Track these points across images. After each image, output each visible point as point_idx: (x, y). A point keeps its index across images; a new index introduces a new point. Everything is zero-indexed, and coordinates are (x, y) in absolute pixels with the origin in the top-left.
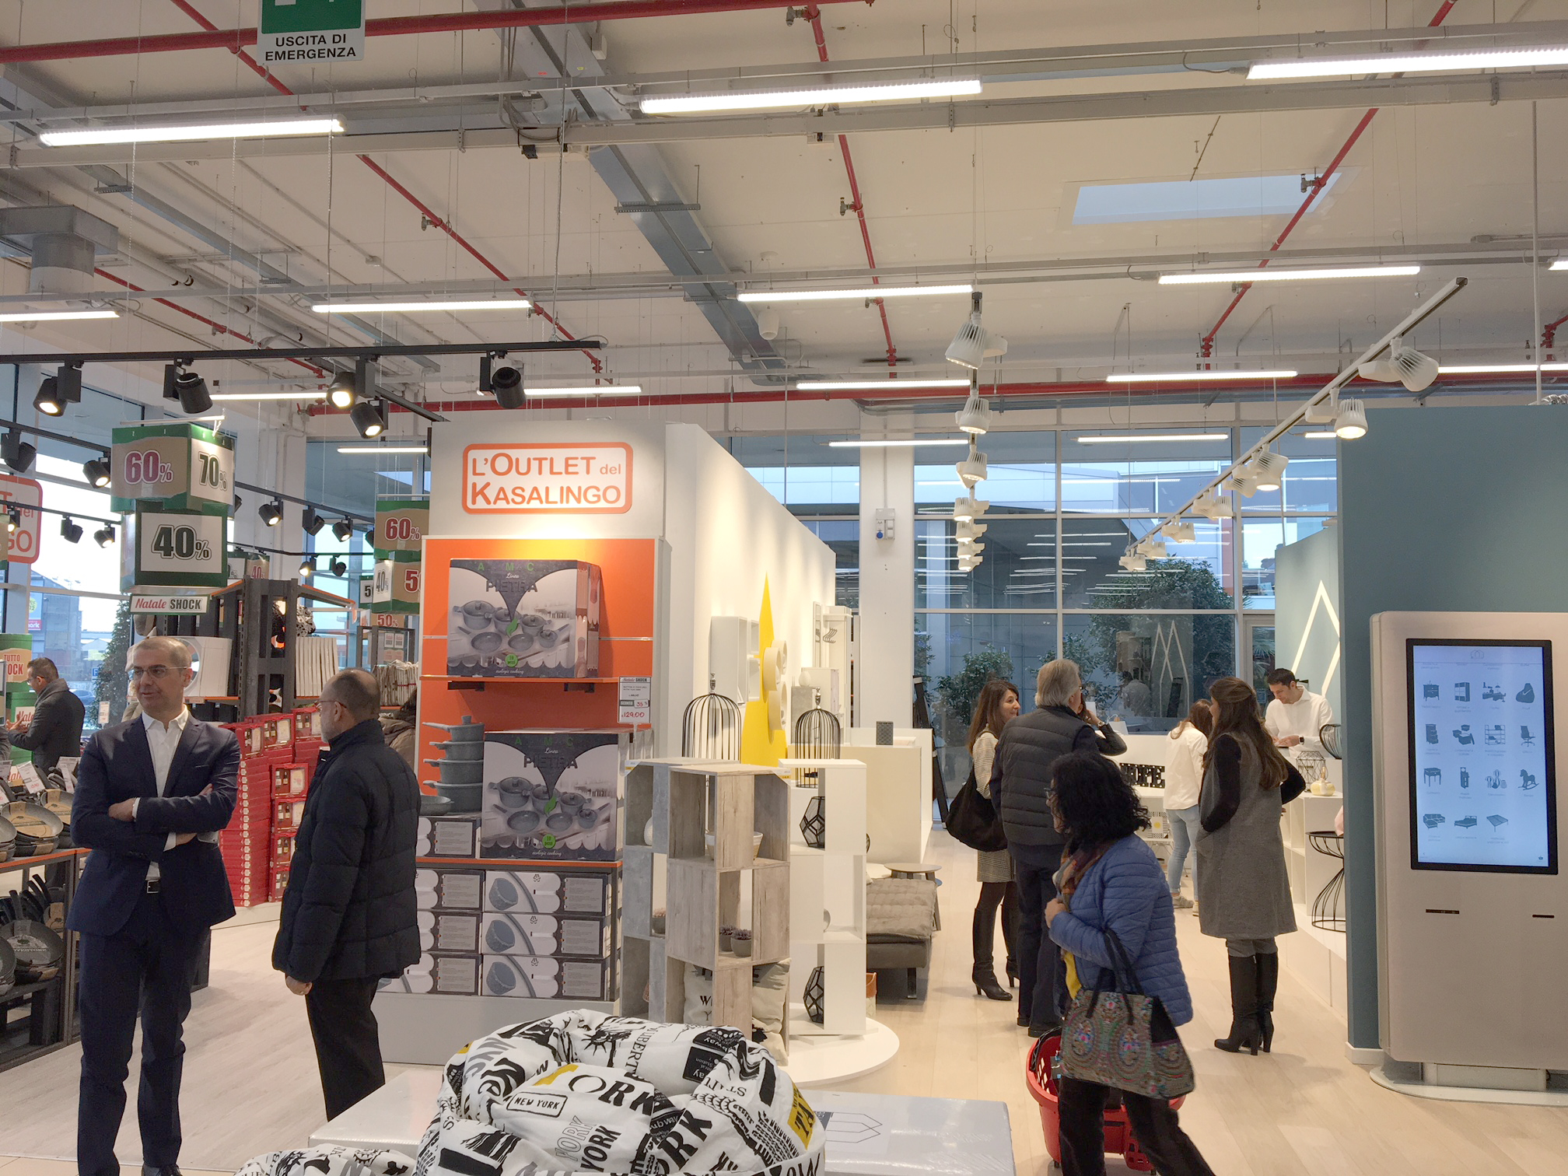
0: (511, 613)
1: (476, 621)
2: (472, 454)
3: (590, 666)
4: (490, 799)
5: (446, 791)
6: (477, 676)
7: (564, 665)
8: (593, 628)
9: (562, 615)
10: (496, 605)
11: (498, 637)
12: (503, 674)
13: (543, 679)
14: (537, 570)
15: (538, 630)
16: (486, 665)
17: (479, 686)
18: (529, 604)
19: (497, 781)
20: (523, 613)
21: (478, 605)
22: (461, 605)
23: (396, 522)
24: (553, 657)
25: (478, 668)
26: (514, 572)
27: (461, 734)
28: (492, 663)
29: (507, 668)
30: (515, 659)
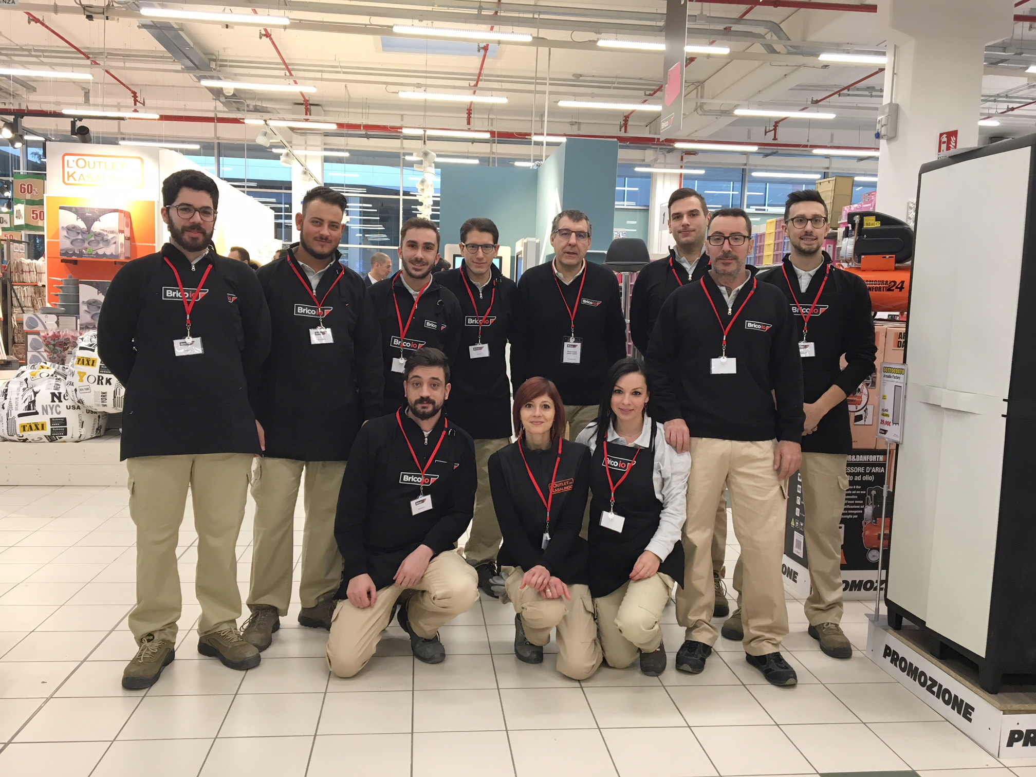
0: (89, 230)
1: (73, 234)
2: (67, 158)
3: (127, 255)
4: (83, 308)
5: (62, 306)
6: (74, 257)
7: (114, 254)
8: (127, 239)
9: (112, 232)
10: (82, 227)
11: (83, 241)
12: (86, 257)
13: (105, 259)
14: (100, 212)
15: (101, 238)
16: (78, 253)
17: (75, 262)
18: (97, 227)
19: (86, 300)
20: (94, 231)
21: (73, 226)
22: (65, 226)
23: (25, 185)
24: (109, 250)
25: (74, 254)
26: (89, 213)
27: (67, 282)
28: (81, 252)
29: (88, 254)
30: (92, 251)
